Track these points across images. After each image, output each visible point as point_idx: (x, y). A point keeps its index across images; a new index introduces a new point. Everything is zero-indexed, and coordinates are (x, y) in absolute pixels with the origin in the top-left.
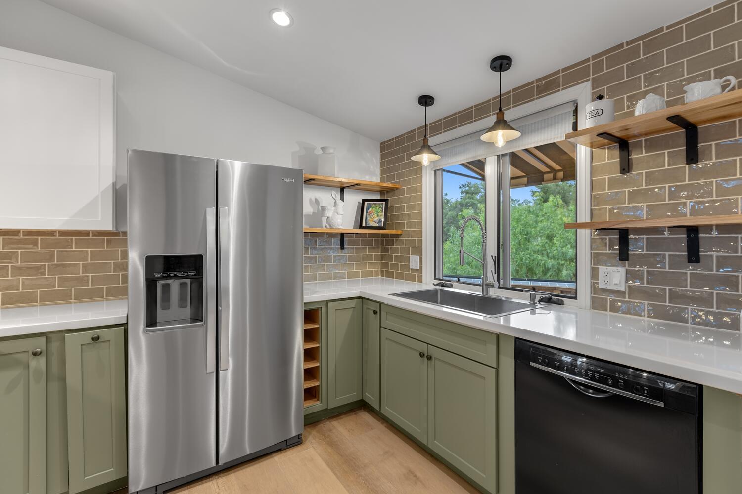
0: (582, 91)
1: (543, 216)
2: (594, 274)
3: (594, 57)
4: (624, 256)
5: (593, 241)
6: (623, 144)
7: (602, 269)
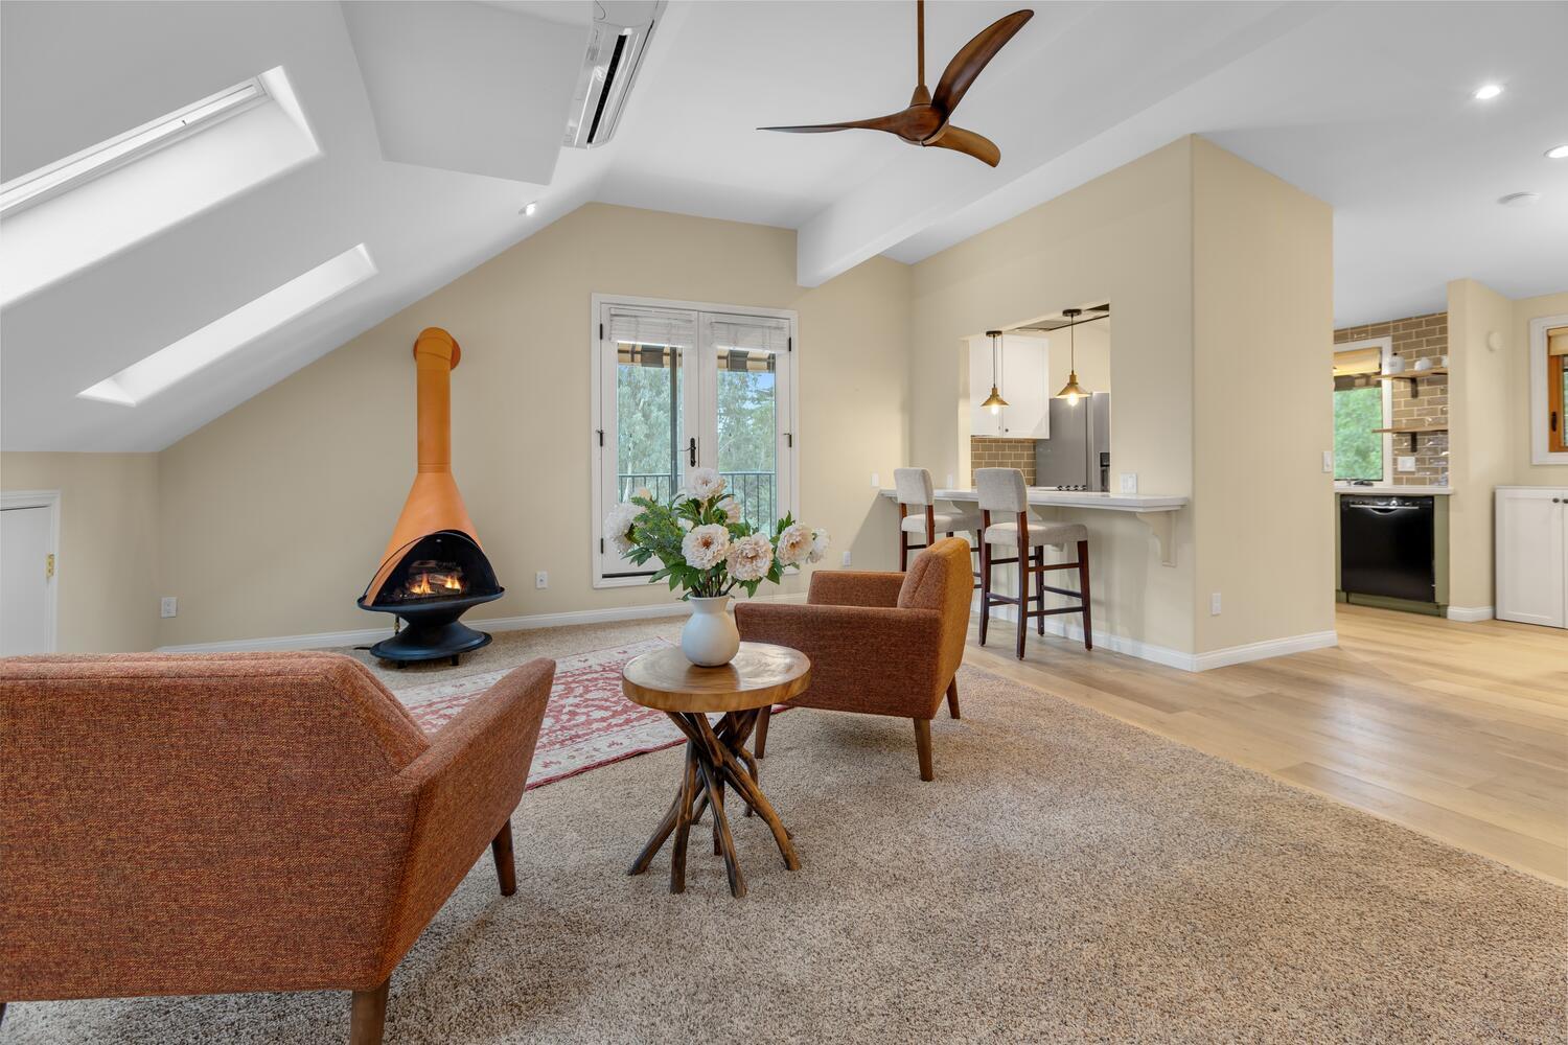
0: (1386, 342)
1: (1348, 415)
2: (1395, 462)
3: (1394, 321)
4: (1414, 449)
5: (1394, 441)
6: (1413, 380)
7: (1400, 459)
